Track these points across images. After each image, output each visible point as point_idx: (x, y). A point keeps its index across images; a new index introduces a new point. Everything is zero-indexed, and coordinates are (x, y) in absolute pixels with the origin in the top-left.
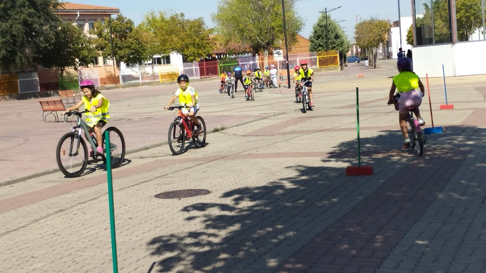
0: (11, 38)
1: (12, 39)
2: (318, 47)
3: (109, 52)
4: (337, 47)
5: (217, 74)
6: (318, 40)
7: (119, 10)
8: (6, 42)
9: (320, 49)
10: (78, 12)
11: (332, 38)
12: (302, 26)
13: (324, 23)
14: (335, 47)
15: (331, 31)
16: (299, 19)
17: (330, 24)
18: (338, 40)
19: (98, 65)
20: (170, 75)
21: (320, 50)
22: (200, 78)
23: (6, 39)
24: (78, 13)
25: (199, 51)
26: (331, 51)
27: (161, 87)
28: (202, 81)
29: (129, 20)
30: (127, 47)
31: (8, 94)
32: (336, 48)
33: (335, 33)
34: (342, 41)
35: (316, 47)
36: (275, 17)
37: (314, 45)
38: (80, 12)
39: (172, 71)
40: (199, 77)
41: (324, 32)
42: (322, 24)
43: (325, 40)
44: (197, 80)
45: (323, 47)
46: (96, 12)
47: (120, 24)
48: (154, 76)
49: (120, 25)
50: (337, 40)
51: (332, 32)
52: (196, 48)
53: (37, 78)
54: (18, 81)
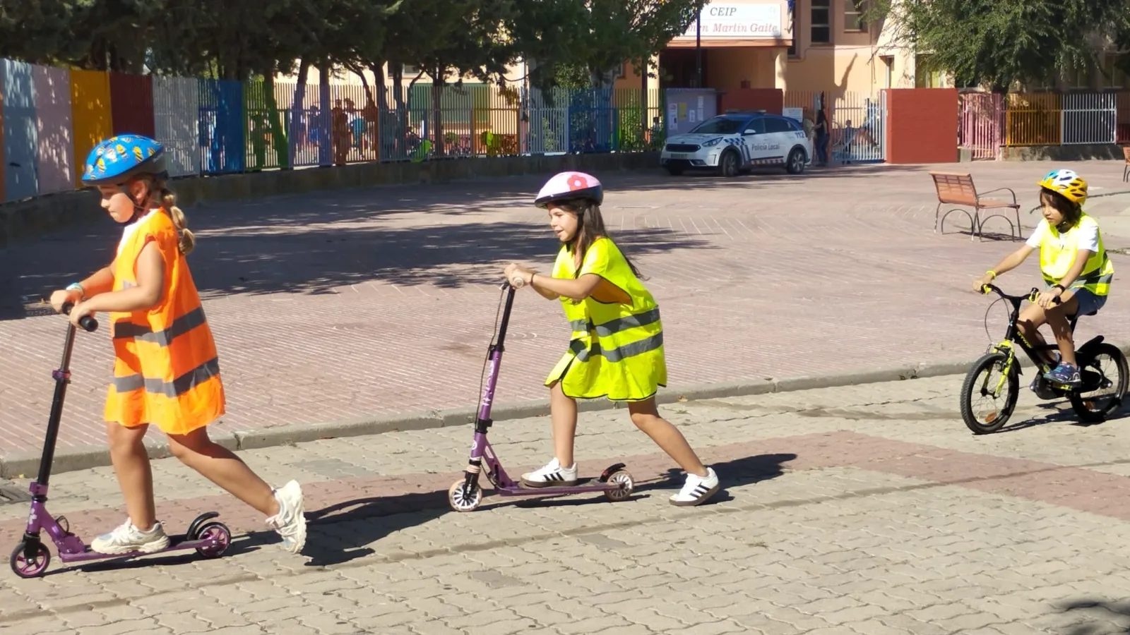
31: (1031, 144)
53: (1112, 110)
54: (1062, 112)
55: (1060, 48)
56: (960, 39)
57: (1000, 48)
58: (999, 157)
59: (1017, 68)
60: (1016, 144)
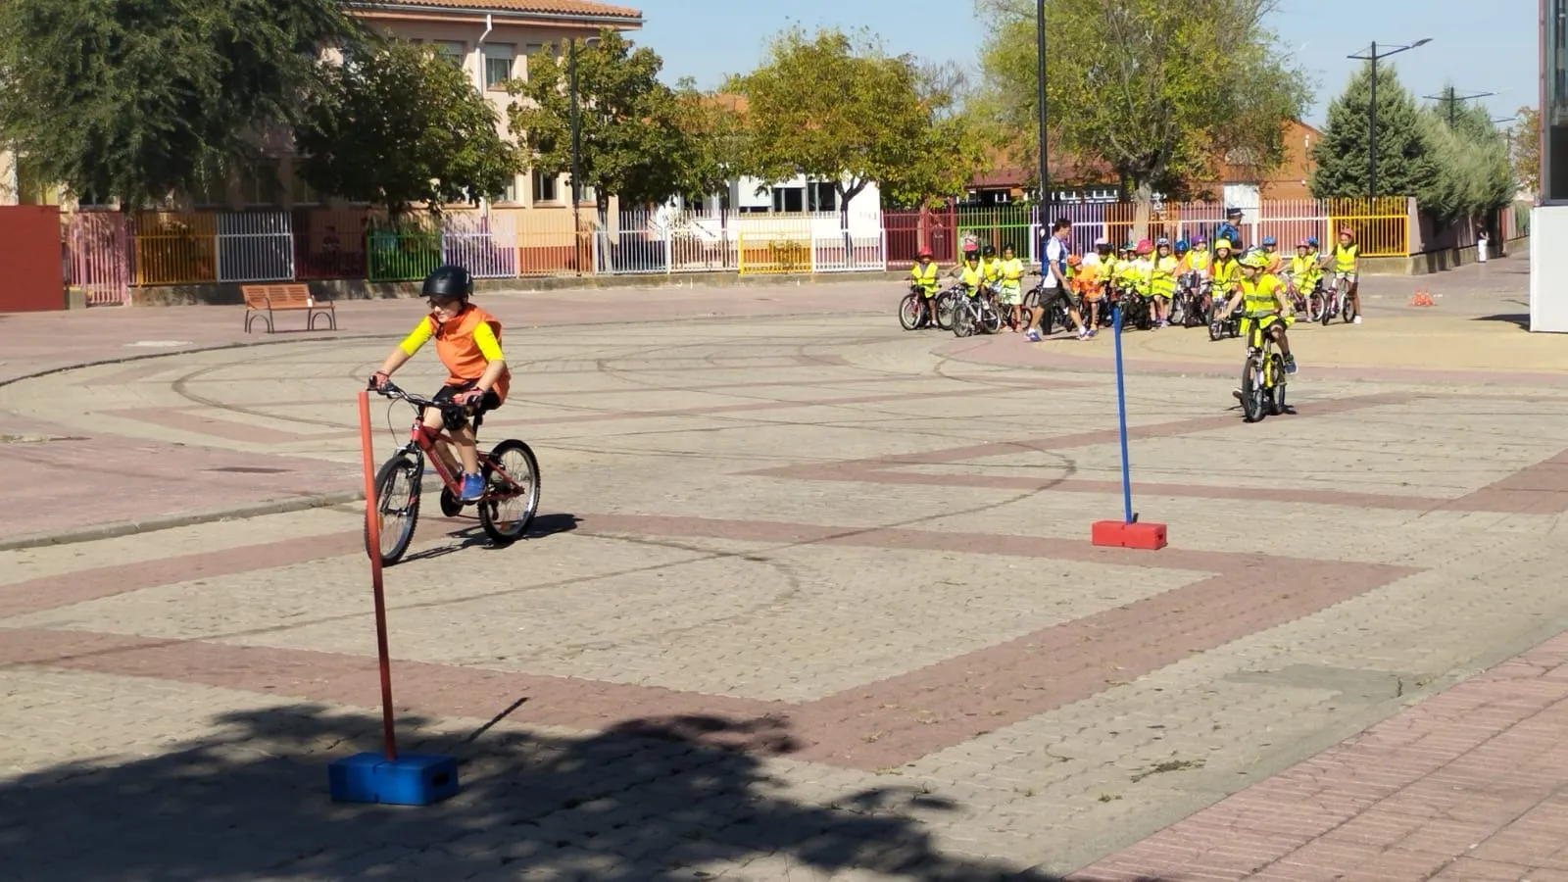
0: (174, 89)
1: (177, 95)
2: (1339, 183)
3: (563, 160)
4: (1411, 186)
5: (950, 256)
6: (1341, 158)
7: (640, 16)
8: (154, 104)
9: (1348, 191)
10: (489, 17)
11: (1393, 153)
12: (1305, 104)
13: (1365, 99)
14: (1402, 187)
15: (1392, 128)
16: (1294, 80)
17: (1391, 104)
18: (1419, 161)
19: (553, 202)
20: (779, 250)
21: (1345, 195)
22: (888, 268)
23: (154, 92)
24: (489, 20)
25: (887, 173)
26: (1387, 199)
27: (741, 289)
28: (893, 279)
29: (648, 53)
30: (626, 145)
31: (174, 282)
32: (1406, 192)
33: (1405, 136)
34: (1432, 165)
35: (1333, 183)
36: (1180, 65)
37: (1328, 174)
38: (494, 16)
39: (786, 238)
40: (882, 265)
41: (1367, 130)
42: (1360, 102)
43: (1367, 160)
44: (877, 275)
45: (1361, 186)
46: (556, 20)
47: (608, 63)
48: (723, 252)
49: (608, 68)
50: (1414, 160)
51: (1397, 132)
52: (880, 161)
53: (286, 234)
54: (217, 238)
55: (197, 147)
56: (54, 137)
57: (113, 149)
58: (128, 301)
59: (139, 178)
60: (152, 283)
